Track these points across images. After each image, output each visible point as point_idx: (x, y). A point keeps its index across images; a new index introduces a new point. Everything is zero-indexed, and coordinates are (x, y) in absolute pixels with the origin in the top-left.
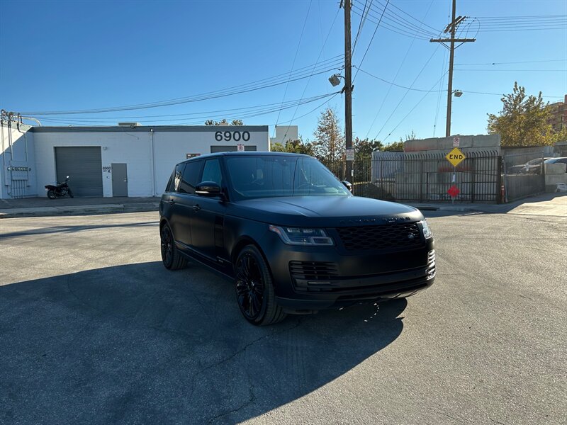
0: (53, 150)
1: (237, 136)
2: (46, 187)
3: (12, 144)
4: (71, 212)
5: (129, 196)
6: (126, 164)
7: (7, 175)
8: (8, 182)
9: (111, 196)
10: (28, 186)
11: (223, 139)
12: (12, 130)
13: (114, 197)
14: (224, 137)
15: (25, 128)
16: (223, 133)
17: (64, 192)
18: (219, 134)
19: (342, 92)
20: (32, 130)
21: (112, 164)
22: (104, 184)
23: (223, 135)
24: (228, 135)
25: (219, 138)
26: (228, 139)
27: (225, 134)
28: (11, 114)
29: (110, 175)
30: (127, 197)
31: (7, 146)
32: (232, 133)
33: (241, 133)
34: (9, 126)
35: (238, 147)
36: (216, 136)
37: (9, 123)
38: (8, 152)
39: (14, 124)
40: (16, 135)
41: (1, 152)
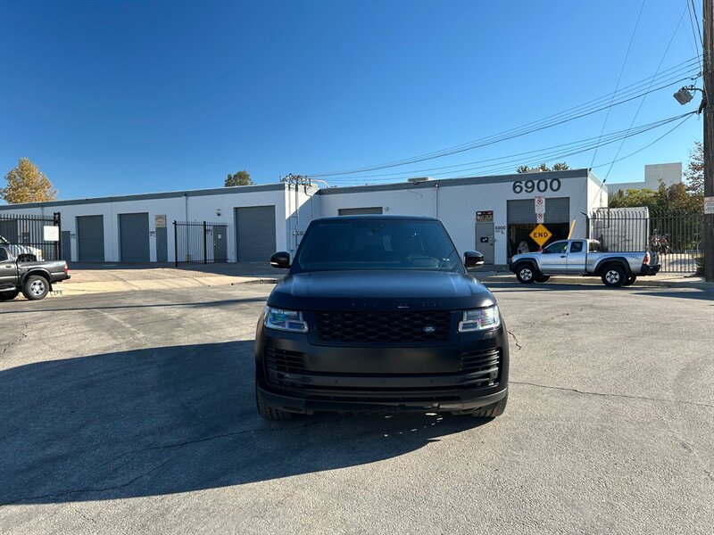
0: (337, 212)
1: (542, 185)
3: (298, 208)
7: (293, 239)
8: (293, 247)
11: (524, 191)
12: (299, 193)
14: (524, 188)
15: (313, 191)
16: (524, 182)
18: (518, 184)
19: (700, 112)
20: (320, 193)
23: (523, 185)
24: (530, 184)
25: (518, 189)
26: (529, 190)
27: (526, 185)
28: (299, 177)
31: (293, 210)
32: (536, 182)
33: (549, 181)
34: (297, 190)
35: (536, 200)
36: (514, 187)
37: (297, 186)
38: (294, 216)
39: (301, 187)
40: (303, 198)
41: (287, 216)
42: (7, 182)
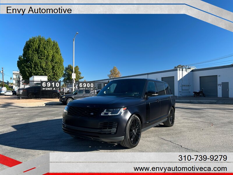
0: (199, 78)
2: (193, 92)
3: (183, 77)
4: (192, 102)
5: (229, 97)
6: (228, 82)
7: (180, 88)
8: (180, 90)
9: (221, 97)
10: (189, 92)
12: (183, 71)
13: (222, 97)
15: (189, 70)
17: (200, 95)
20: (192, 71)
21: (222, 83)
22: (218, 91)
28: (183, 66)
29: (221, 87)
30: (228, 97)
31: (181, 77)
37: (182, 69)
38: (181, 79)
39: (184, 69)
40: (185, 73)
41: (178, 80)
42: (110, 73)
